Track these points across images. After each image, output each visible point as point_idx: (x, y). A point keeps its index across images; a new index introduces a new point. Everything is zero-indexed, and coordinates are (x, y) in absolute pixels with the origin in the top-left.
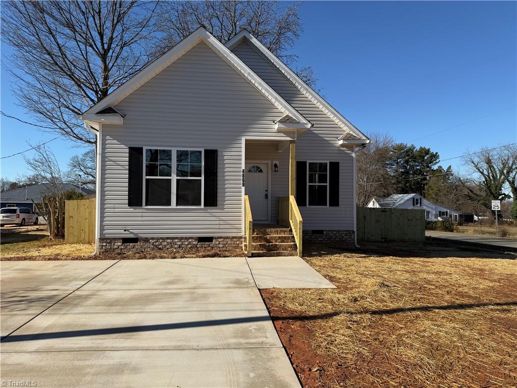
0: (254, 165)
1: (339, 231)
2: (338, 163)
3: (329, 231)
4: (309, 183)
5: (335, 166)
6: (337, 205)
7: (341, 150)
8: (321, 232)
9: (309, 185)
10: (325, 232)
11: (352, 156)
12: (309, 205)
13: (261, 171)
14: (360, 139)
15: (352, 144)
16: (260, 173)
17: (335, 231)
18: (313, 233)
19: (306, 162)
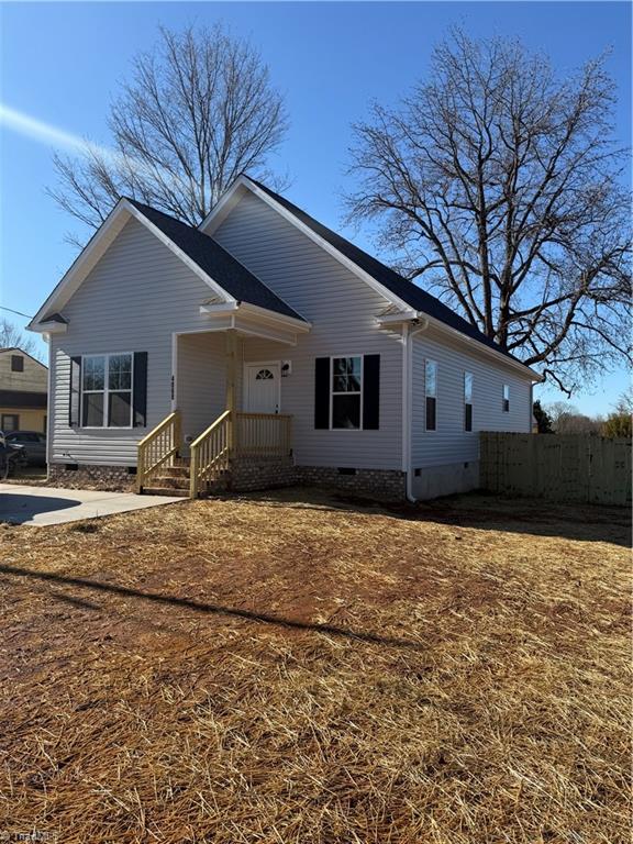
0: (261, 369)
1: (380, 471)
2: (378, 356)
3: (365, 470)
4: (334, 391)
5: (372, 363)
6: (376, 427)
7: (382, 334)
8: (351, 471)
9: (335, 397)
10: (357, 472)
11: (400, 344)
12: (334, 427)
13: (271, 377)
14: (402, 312)
15: (398, 321)
16: (271, 380)
17: (373, 470)
18: (341, 473)
19: (329, 359)
